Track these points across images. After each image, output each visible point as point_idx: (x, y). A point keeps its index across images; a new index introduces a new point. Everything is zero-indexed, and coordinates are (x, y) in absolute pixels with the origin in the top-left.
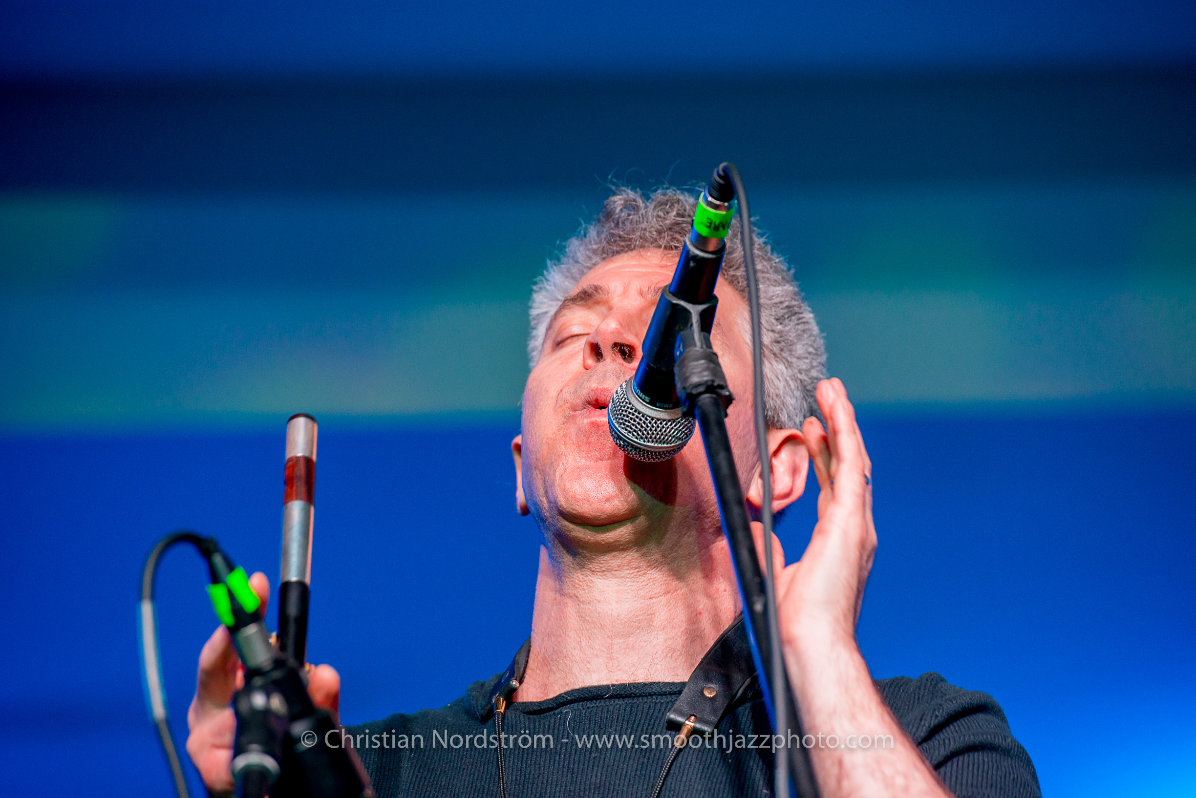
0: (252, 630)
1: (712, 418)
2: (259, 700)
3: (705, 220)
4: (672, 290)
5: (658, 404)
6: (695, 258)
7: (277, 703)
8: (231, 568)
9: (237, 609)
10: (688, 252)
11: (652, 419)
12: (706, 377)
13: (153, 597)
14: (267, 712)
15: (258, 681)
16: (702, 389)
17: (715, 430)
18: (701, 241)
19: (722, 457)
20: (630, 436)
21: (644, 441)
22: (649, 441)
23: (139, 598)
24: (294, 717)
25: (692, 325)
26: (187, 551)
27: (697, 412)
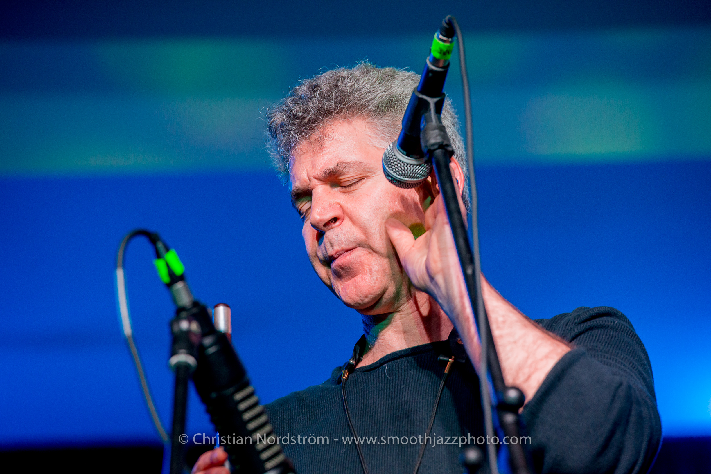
0: (179, 285)
1: (442, 163)
2: (184, 325)
3: (438, 49)
4: (419, 89)
5: (411, 156)
6: (432, 71)
7: (195, 327)
8: (167, 250)
9: (171, 273)
10: (428, 68)
11: (408, 164)
12: (439, 140)
13: (124, 266)
14: (188, 332)
15: (184, 314)
16: (436, 147)
17: (444, 170)
18: (435, 61)
19: (448, 186)
20: (395, 174)
21: (403, 177)
22: (406, 177)
23: (115, 267)
24: (204, 334)
25: (430, 110)
26: (142, 241)
27: (434, 160)
